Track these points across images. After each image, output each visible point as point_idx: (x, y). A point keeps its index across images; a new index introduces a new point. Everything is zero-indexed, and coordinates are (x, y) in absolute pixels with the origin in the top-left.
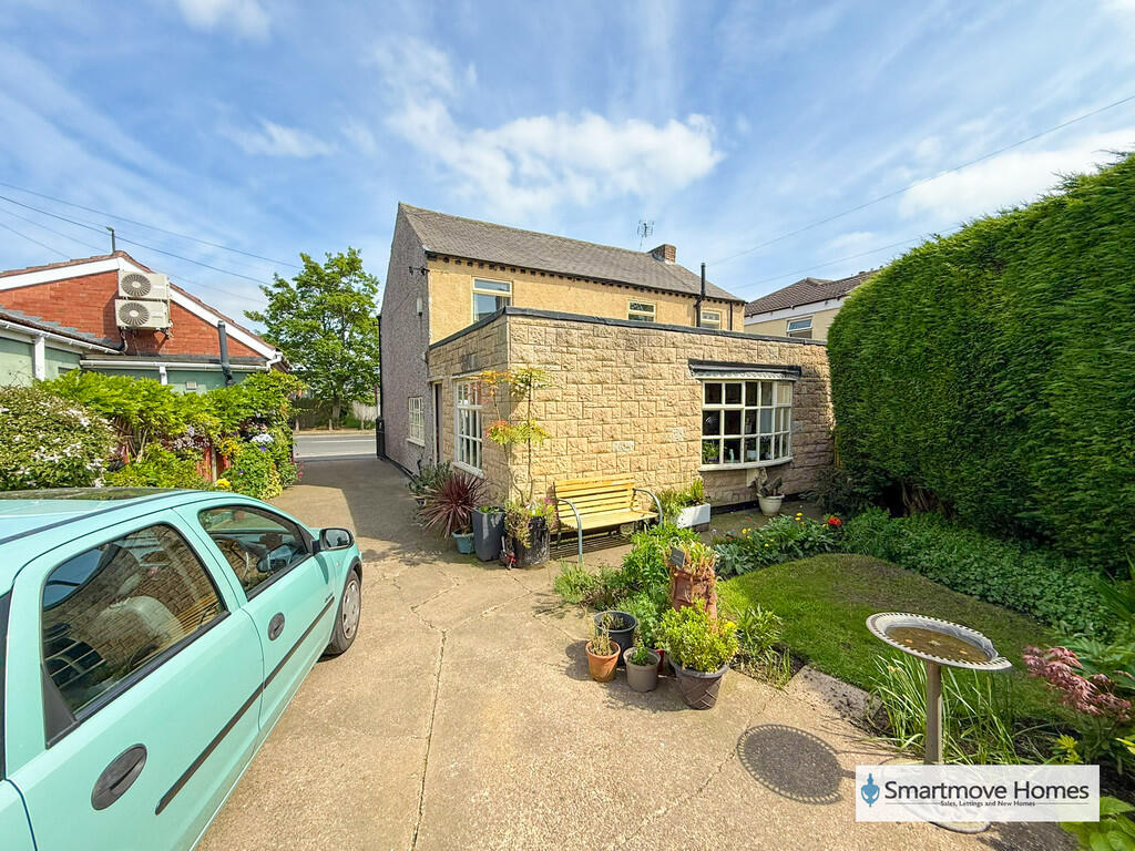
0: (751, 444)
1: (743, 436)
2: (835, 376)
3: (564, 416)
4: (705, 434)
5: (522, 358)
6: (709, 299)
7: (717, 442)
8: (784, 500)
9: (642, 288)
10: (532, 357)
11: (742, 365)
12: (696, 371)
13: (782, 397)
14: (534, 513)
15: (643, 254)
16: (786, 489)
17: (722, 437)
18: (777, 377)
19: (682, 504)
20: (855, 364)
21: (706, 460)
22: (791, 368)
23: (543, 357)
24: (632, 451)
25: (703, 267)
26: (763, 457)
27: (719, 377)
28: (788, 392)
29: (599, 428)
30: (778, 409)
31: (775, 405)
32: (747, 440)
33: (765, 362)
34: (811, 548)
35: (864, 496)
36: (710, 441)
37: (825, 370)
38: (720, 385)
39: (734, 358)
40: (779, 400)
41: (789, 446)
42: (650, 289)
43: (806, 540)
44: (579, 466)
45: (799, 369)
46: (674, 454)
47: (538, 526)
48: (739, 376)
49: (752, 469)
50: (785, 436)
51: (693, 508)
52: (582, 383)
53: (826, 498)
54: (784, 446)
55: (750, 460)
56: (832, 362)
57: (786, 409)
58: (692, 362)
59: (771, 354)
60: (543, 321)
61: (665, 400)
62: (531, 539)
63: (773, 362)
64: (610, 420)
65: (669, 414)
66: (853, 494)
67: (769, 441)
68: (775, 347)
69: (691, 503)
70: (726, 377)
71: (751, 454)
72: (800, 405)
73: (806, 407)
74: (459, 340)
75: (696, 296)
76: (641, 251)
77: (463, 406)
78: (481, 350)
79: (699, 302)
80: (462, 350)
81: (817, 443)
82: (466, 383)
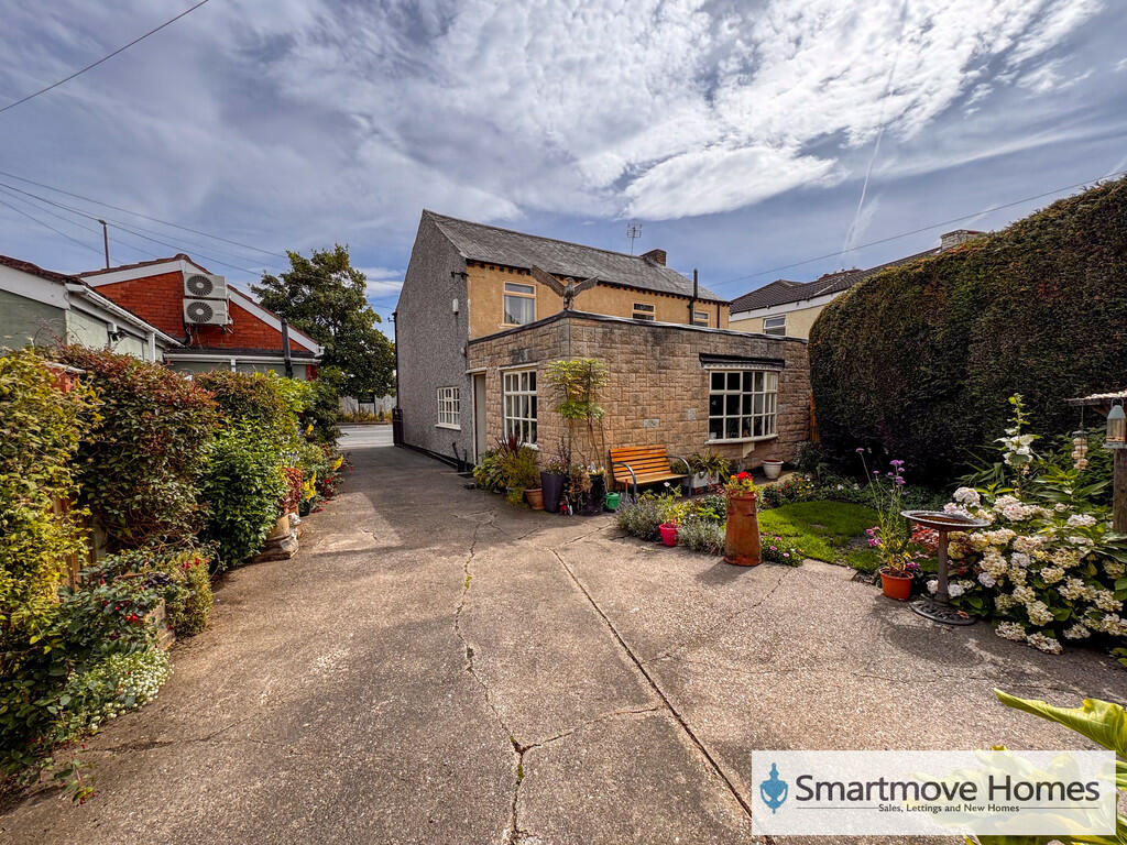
0: (747, 423)
1: (740, 416)
4: (711, 414)
5: (579, 352)
6: (700, 300)
7: (721, 421)
9: (644, 291)
11: (740, 357)
12: (705, 362)
13: (771, 385)
15: (636, 258)
17: (725, 416)
18: (766, 367)
21: (712, 436)
22: (776, 362)
23: (593, 351)
24: (658, 427)
25: (696, 272)
26: (756, 434)
27: (722, 367)
28: (775, 380)
29: (634, 408)
30: (767, 395)
31: (765, 391)
32: (743, 419)
33: (758, 356)
36: (715, 420)
38: (723, 375)
39: (734, 352)
40: (768, 387)
41: (775, 424)
42: (650, 291)
45: (783, 361)
46: (688, 430)
48: (738, 367)
49: (748, 443)
50: (772, 416)
54: (772, 425)
55: (746, 436)
57: (773, 394)
58: (702, 355)
59: (762, 349)
61: (682, 386)
63: (763, 355)
64: (641, 402)
65: (685, 397)
67: (761, 421)
68: (764, 343)
70: (729, 367)
71: (747, 430)
72: (783, 392)
73: (788, 393)
74: (508, 337)
75: (690, 298)
76: (634, 255)
77: (512, 393)
78: (536, 345)
79: (692, 303)
80: (510, 346)
81: (796, 423)
82: (516, 373)
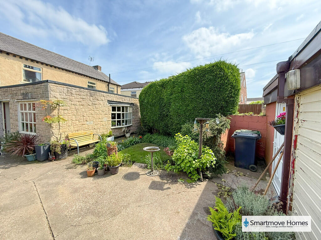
0: (123, 121)
1: (121, 119)
2: (140, 106)
3: (71, 115)
4: (112, 119)
5: (55, 97)
6: (111, 84)
7: (115, 121)
8: (131, 134)
9: (92, 78)
10: (58, 96)
11: (121, 102)
12: (109, 103)
13: (130, 110)
14: (62, 143)
15: (91, 67)
16: (131, 131)
17: (116, 120)
18: (129, 105)
19: (107, 137)
20: (144, 104)
21: (112, 126)
22: (132, 104)
23: (62, 97)
24: (92, 124)
25: (110, 75)
26: (126, 124)
27: (115, 105)
28: (131, 109)
29: (82, 118)
30: (129, 113)
31: (128, 112)
32: (122, 120)
33: (126, 102)
34: (136, 143)
35: (146, 131)
36: (113, 121)
37: (139, 104)
38: (116, 107)
39: (119, 100)
40: (129, 111)
41: (132, 121)
42: (94, 78)
43: (135, 141)
44: (76, 129)
45: (133, 104)
46: (104, 124)
47: (64, 147)
48: (120, 105)
49: (123, 127)
50: (131, 119)
51: (110, 138)
52: (76, 105)
53: (139, 132)
54: (131, 122)
55: (123, 125)
56: (140, 103)
57: (131, 113)
58: (108, 101)
59: (127, 100)
60: (62, 86)
61: (101, 110)
62: (61, 151)
63: (128, 102)
64: (85, 116)
65: (102, 114)
66: (144, 131)
67: (127, 121)
68: (128, 98)
69: (109, 136)
70: (117, 105)
71: (123, 124)
72: (134, 112)
73: (135, 113)
74: (21, 87)
75: (108, 82)
76: (90, 66)
77: (23, 111)
78: (35, 92)
79: (109, 84)
80: (22, 91)
81: (137, 121)
82: (26, 103)
